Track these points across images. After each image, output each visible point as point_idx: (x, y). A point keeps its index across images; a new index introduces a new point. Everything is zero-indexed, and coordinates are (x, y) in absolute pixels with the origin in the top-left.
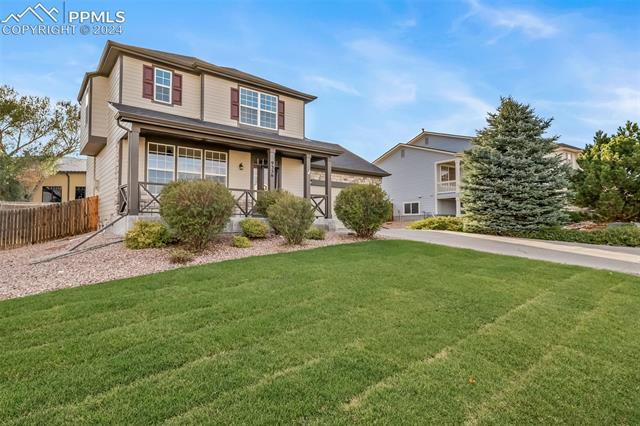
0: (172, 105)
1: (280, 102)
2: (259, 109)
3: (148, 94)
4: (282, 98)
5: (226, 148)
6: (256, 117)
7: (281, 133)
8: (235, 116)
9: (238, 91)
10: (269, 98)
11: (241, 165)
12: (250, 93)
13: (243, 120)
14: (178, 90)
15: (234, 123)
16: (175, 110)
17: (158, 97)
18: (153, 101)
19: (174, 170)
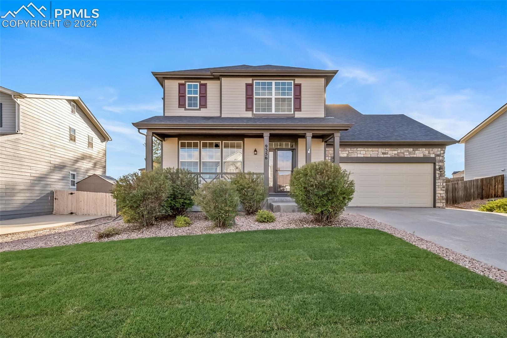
0: (199, 109)
1: (296, 85)
2: (273, 97)
3: (181, 105)
4: (298, 81)
5: (241, 137)
6: (270, 105)
7: (298, 115)
8: (249, 108)
9: (252, 85)
10: (284, 84)
11: (255, 151)
12: (264, 84)
13: (257, 110)
14: (204, 96)
15: (249, 115)
16: (203, 113)
17: (190, 105)
18: (186, 109)
19: (198, 161)
